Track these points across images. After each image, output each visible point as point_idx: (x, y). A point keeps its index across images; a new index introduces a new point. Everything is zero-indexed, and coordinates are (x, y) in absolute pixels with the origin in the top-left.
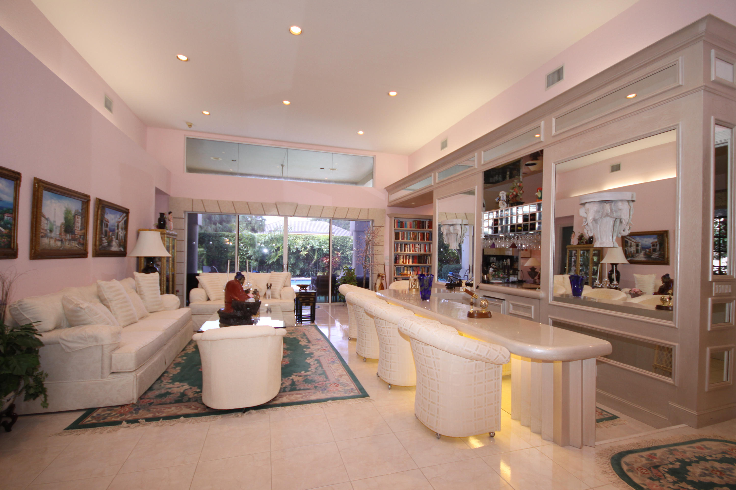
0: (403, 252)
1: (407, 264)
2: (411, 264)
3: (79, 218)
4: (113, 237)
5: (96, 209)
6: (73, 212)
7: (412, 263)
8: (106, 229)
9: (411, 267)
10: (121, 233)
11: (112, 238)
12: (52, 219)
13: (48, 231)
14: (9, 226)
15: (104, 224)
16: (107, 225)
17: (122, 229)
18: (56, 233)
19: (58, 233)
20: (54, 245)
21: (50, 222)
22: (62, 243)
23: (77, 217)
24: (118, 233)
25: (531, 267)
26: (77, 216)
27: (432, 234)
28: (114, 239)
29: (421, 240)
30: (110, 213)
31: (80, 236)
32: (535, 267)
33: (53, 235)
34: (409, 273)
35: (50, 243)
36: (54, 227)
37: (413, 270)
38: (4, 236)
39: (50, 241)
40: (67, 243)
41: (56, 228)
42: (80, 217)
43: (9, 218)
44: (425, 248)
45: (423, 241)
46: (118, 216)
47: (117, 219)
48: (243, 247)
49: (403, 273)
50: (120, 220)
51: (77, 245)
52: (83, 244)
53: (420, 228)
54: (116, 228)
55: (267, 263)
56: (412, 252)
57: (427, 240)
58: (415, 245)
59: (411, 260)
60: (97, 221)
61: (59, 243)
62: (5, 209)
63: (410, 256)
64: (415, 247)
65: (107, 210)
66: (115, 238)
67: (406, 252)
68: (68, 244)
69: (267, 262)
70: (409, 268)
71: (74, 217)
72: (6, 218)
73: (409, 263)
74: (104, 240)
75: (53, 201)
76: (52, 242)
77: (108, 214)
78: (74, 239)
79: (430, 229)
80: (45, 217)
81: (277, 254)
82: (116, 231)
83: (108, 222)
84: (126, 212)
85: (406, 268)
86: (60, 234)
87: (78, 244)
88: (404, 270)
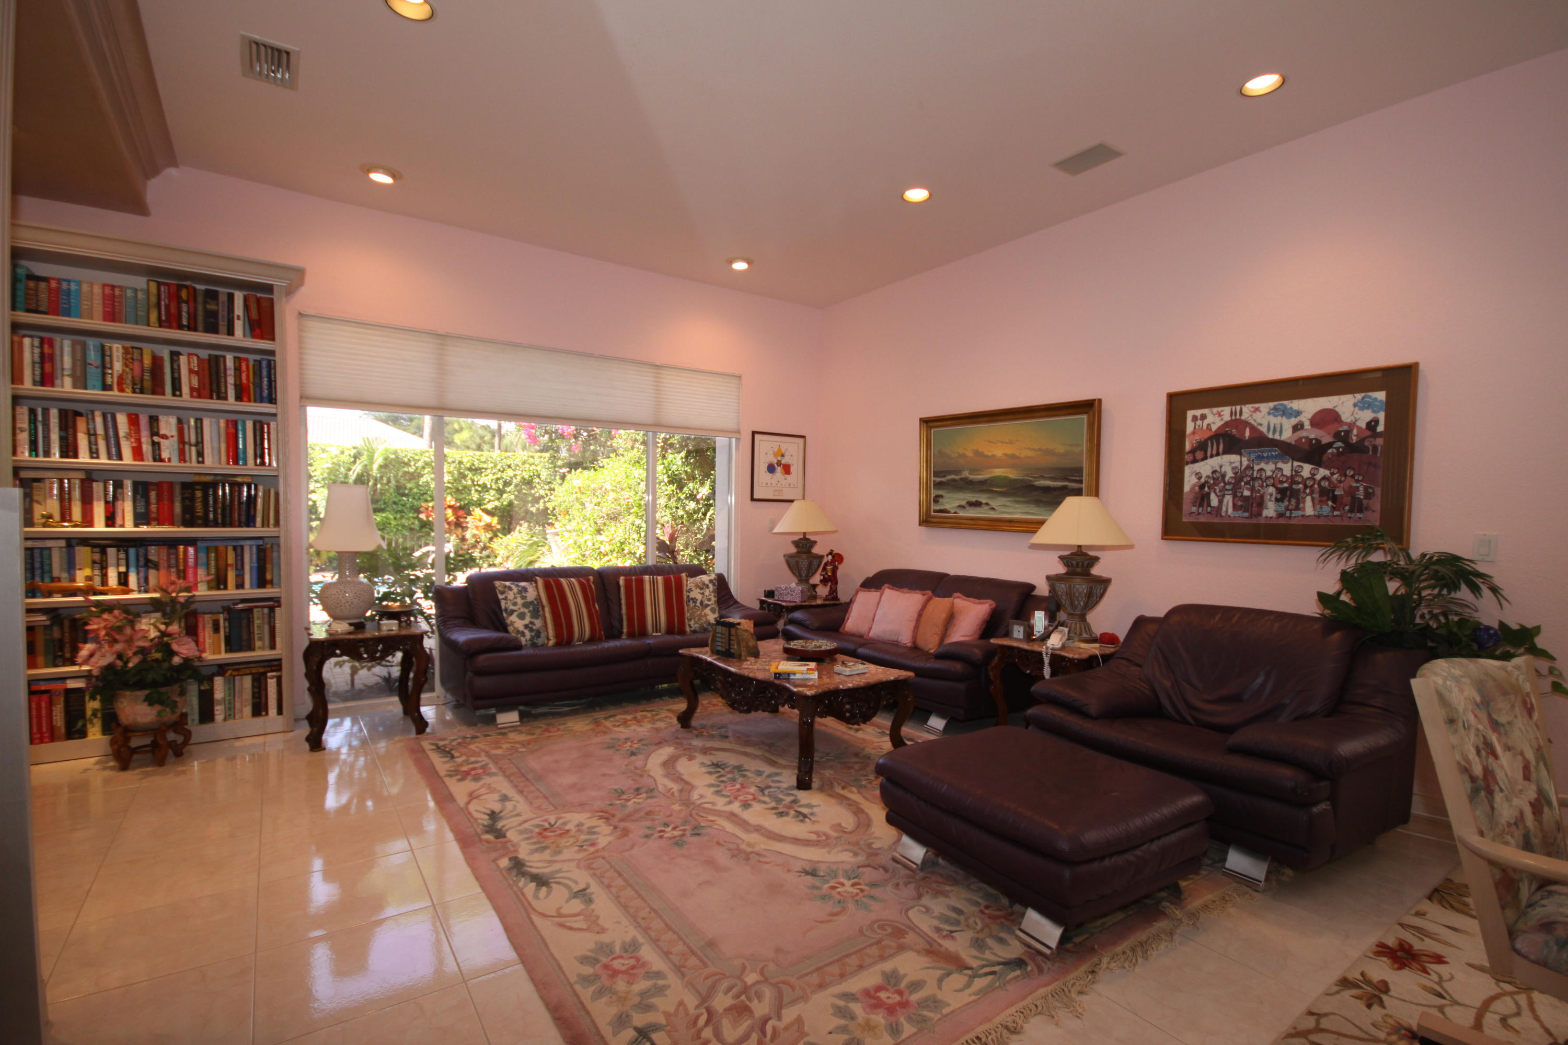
0: (56, 457)
1: (100, 527)
2: (128, 526)
7: (139, 519)
9: (123, 543)
25: (796, 538)
27: (271, 366)
29: (197, 393)
32: (812, 538)
34: (113, 580)
37: (148, 564)
44: (232, 440)
45: (215, 404)
49: (65, 584)
53: (180, 327)
56: (128, 459)
57: (239, 398)
58: (153, 420)
59: (127, 508)
63: (118, 485)
64: (154, 432)
67: (84, 458)
70: (111, 552)
73: (110, 520)
79: (262, 337)
85: (83, 554)
88: (71, 566)
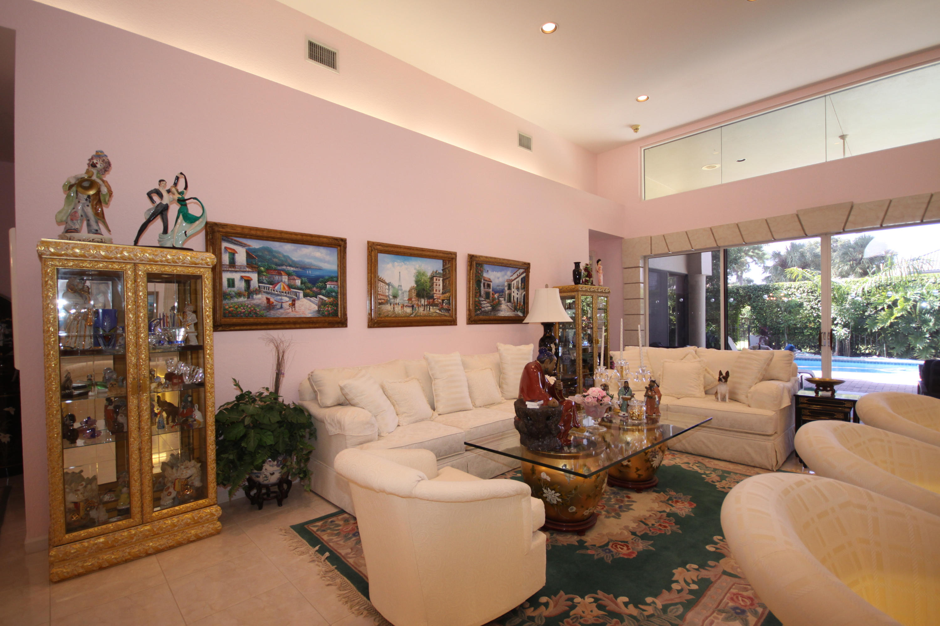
3: (439, 280)
4: (501, 299)
5: (469, 268)
6: (429, 274)
8: (486, 290)
10: (516, 295)
11: (499, 301)
12: (396, 284)
13: (391, 297)
14: (334, 294)
15: (482, 285)
16: (489, 286)
17: (518, 289)
18: (403, 298)
19: (406, 299)
20: (400, 312)
21: (393, 287)
22: (413, 309)
23: (436, 280)
24: (510, 295)
26: (435, 278)
28: (503, 302)
30: (493, 271)
31: (443, 300)
33: (398, 301)
35: (394, 310)
36: (400, 292)
38: (327, 304)
39: (394, 308)
40: (421, 309)
41: (403, 293)
42: (441, 279)
43: (332, 286)
46: (509, 273)
47: (506, 278)
48: (817, 305)
50: (513, 278)
51: (438, 311)
52: (448, 310)
54: (506, 288)
55: (869, 330)
60: (470, 282)
61: (409, 310)
62: (327, 278)
65: (486, 267)
66: (505, 300)
68: (424, 311)
69: (867, 329)
71: (432, 278)
72: (328, 286)
74: (484, 304)
75: (396, 264)
76: (398, 309)
77: (489, 272)
78: (434, 305)
80: (383, 282)
81: (892, 314)
82: (507, 292)
83: (491, 282)
84: (526, 267)
86: (410, 299)
87: (440, 310)
